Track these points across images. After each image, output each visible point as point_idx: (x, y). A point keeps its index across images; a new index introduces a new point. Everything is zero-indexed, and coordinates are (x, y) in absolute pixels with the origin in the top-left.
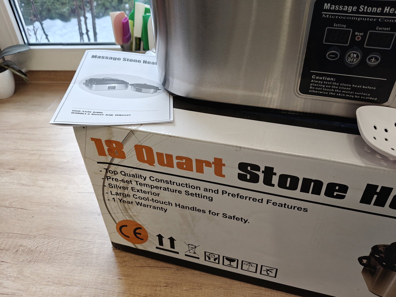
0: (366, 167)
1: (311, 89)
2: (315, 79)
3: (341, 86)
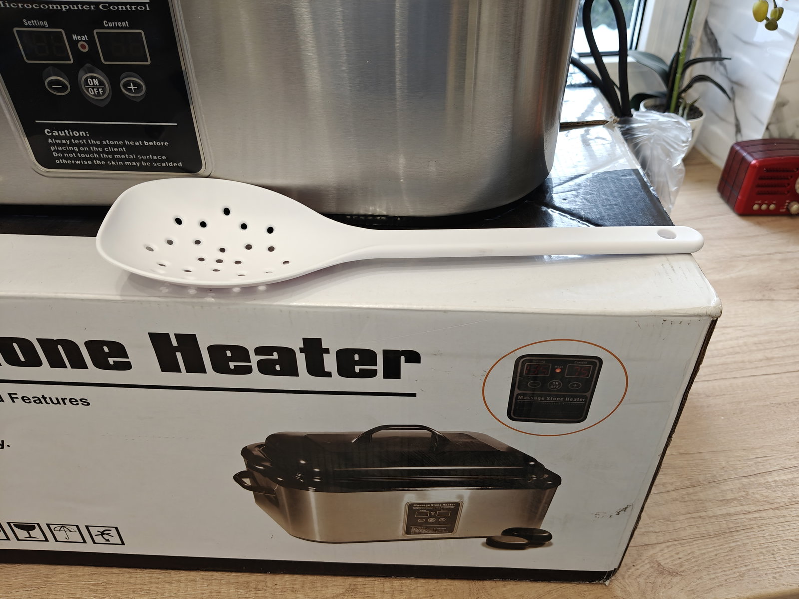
0: (124, 302)
1: (58, 158)
2: (52, 137)
3: (107, 146)
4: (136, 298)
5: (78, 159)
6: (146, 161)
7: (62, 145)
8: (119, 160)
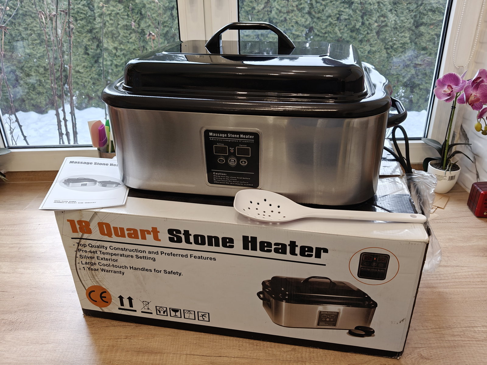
0: (238, 225)
1: (215, 181)
2: (215, 175)
3: (231, 178)
4: (242, 224)
5: (221, 181)
6: (242, 183)
7: (217, 177)
8: (234, 183)
